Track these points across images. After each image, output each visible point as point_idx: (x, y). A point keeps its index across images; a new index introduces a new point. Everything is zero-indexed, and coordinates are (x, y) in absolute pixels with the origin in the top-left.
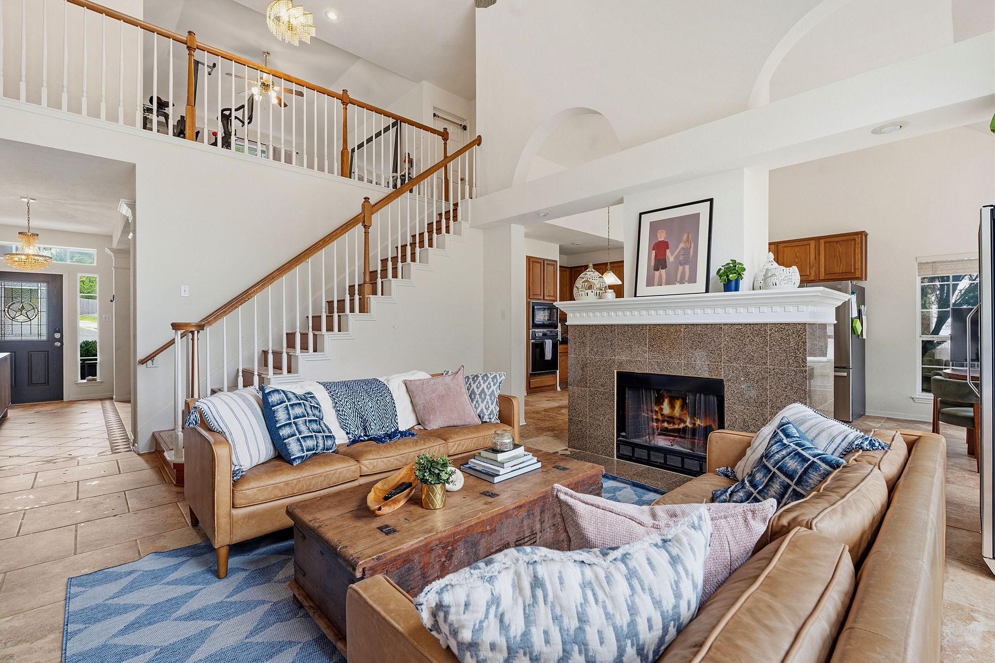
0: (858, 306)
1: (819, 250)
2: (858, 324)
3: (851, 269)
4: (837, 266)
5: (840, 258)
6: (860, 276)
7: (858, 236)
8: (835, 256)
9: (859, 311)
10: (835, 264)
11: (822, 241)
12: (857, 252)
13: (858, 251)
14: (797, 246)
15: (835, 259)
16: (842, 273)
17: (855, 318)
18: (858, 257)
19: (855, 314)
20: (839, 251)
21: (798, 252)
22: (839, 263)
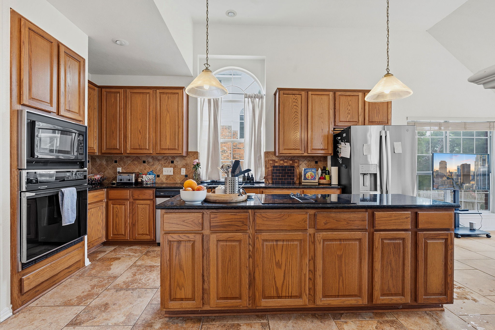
3: (385, 120)
5: (378, 110)
8: (375, 107)
10: (376, 115)
12: (389, 106)
14: (349, 95)
15: (376, 110)
16: (379, 122)
20: (378, 104)
21: (350, 101)
22: (378, 114)
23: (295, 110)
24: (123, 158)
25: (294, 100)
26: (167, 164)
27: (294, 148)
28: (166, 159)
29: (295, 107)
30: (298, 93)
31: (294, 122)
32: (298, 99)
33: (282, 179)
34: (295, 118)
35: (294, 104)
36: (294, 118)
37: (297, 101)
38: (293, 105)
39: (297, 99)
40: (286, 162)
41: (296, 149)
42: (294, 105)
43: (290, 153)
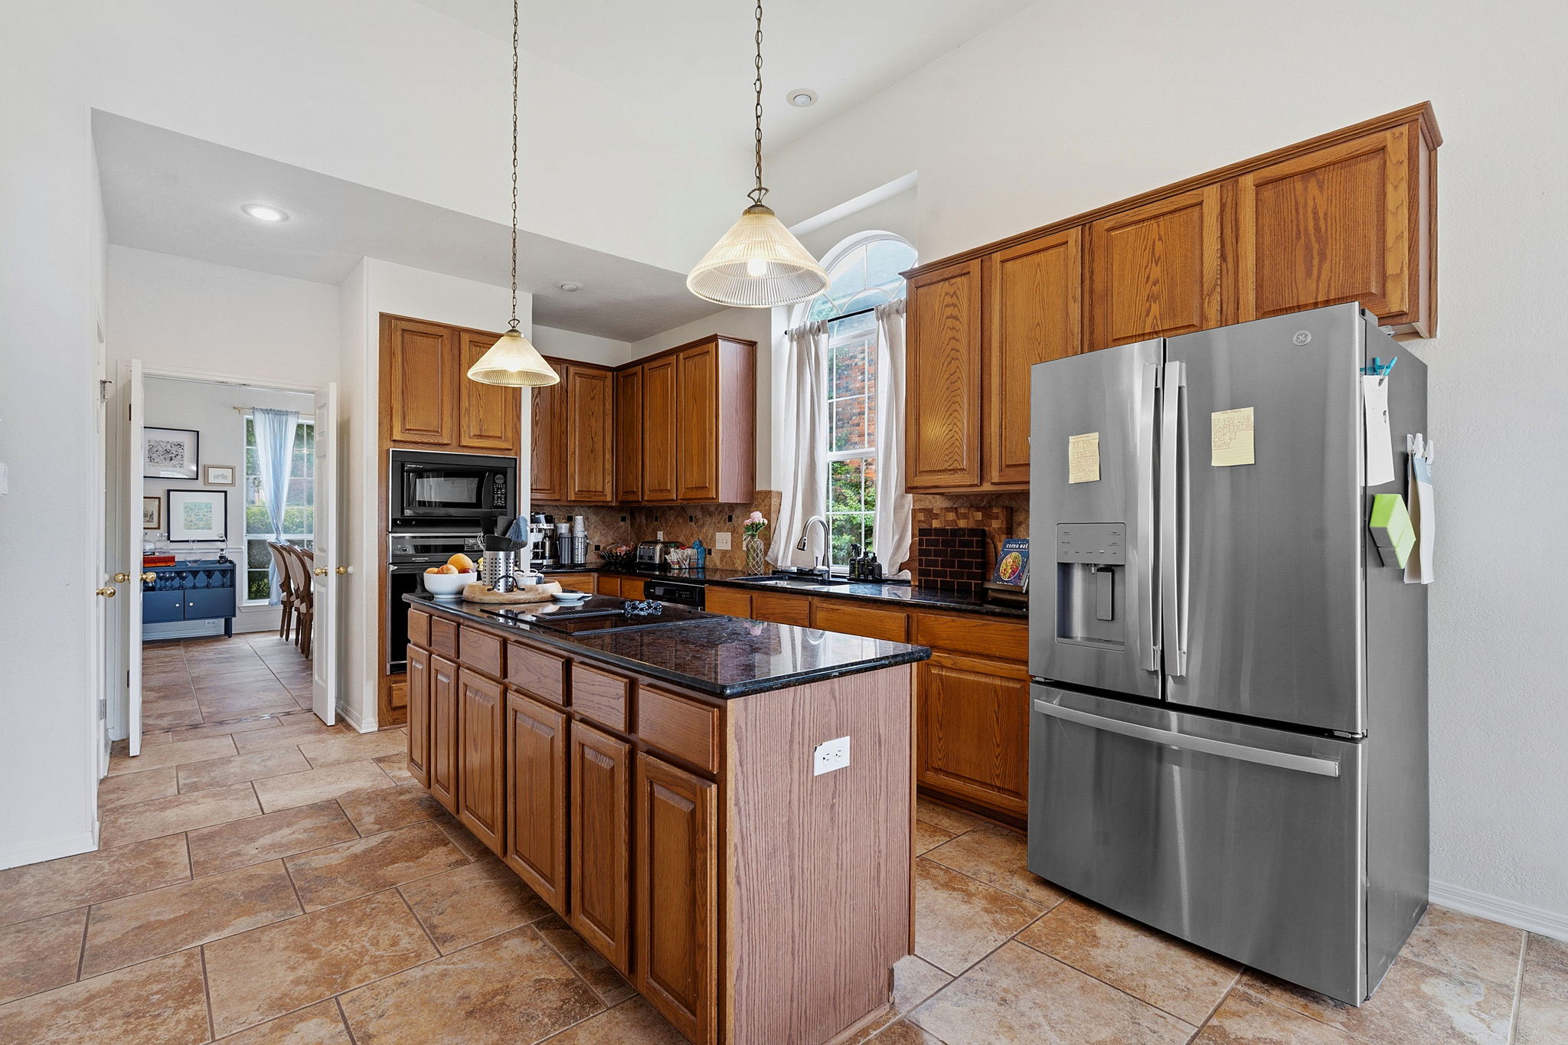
0: (1398, 440)
1: (1237, 220)
2: (1393, 517)
3: (1366, 282)
4: (1309, 274)
5: (1319, 238)
6: (1405, 308)
7: (1397, 130)
8: (1297, 232)
9: (1404, 462)
10: (1301, 269)
11: (1248, 181)
12: (1391, 203)
13: (1396, 196)
14: (1155, 217)
15: (1300, 244)
16: (1327, 301)
17: (1386, 488)
18: (1397, 223)
19: (1382, 470)
20: (1315, 213)
21: (1160, 239)
22: (1316, 261)
23: (950, 334)
24: (665, 510)
25: (948, 300)
26: (722, 524)
27: (946, 466)
28: (721, 511)
29: (950, 322)
30: (957, 272)
31: (945, 377)
32: (958, 292)
33: (943, 574)
34: (950, 363)
35: (949, 311)
36: (946, 363)
37: (956, 302)
38: (945, 317)
39: (955, 293)
40: (965, 517)
41: (955, 470)
42: (948, 318)
43: (936, 484)
